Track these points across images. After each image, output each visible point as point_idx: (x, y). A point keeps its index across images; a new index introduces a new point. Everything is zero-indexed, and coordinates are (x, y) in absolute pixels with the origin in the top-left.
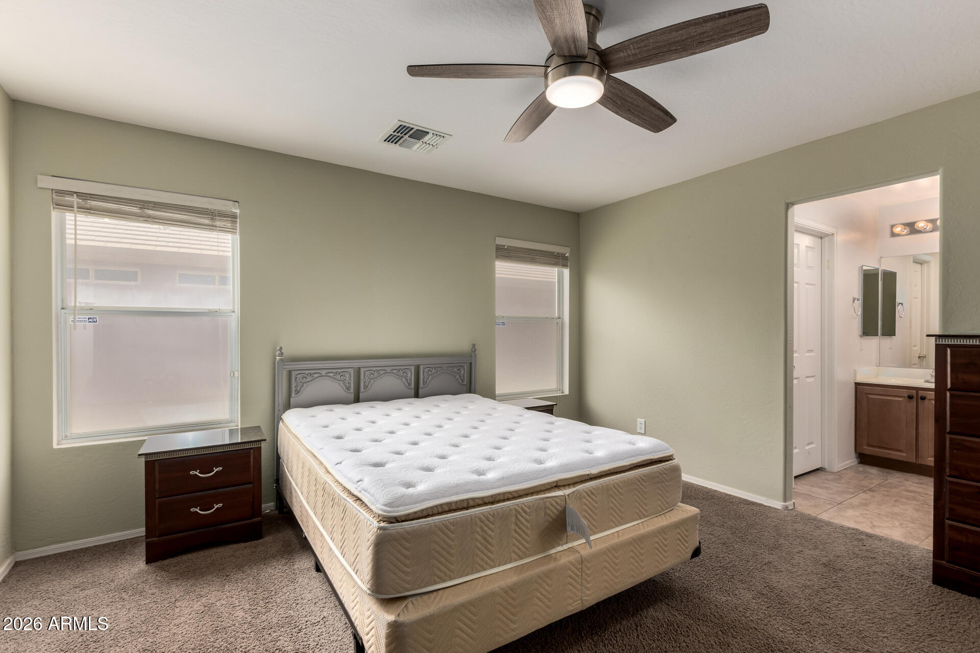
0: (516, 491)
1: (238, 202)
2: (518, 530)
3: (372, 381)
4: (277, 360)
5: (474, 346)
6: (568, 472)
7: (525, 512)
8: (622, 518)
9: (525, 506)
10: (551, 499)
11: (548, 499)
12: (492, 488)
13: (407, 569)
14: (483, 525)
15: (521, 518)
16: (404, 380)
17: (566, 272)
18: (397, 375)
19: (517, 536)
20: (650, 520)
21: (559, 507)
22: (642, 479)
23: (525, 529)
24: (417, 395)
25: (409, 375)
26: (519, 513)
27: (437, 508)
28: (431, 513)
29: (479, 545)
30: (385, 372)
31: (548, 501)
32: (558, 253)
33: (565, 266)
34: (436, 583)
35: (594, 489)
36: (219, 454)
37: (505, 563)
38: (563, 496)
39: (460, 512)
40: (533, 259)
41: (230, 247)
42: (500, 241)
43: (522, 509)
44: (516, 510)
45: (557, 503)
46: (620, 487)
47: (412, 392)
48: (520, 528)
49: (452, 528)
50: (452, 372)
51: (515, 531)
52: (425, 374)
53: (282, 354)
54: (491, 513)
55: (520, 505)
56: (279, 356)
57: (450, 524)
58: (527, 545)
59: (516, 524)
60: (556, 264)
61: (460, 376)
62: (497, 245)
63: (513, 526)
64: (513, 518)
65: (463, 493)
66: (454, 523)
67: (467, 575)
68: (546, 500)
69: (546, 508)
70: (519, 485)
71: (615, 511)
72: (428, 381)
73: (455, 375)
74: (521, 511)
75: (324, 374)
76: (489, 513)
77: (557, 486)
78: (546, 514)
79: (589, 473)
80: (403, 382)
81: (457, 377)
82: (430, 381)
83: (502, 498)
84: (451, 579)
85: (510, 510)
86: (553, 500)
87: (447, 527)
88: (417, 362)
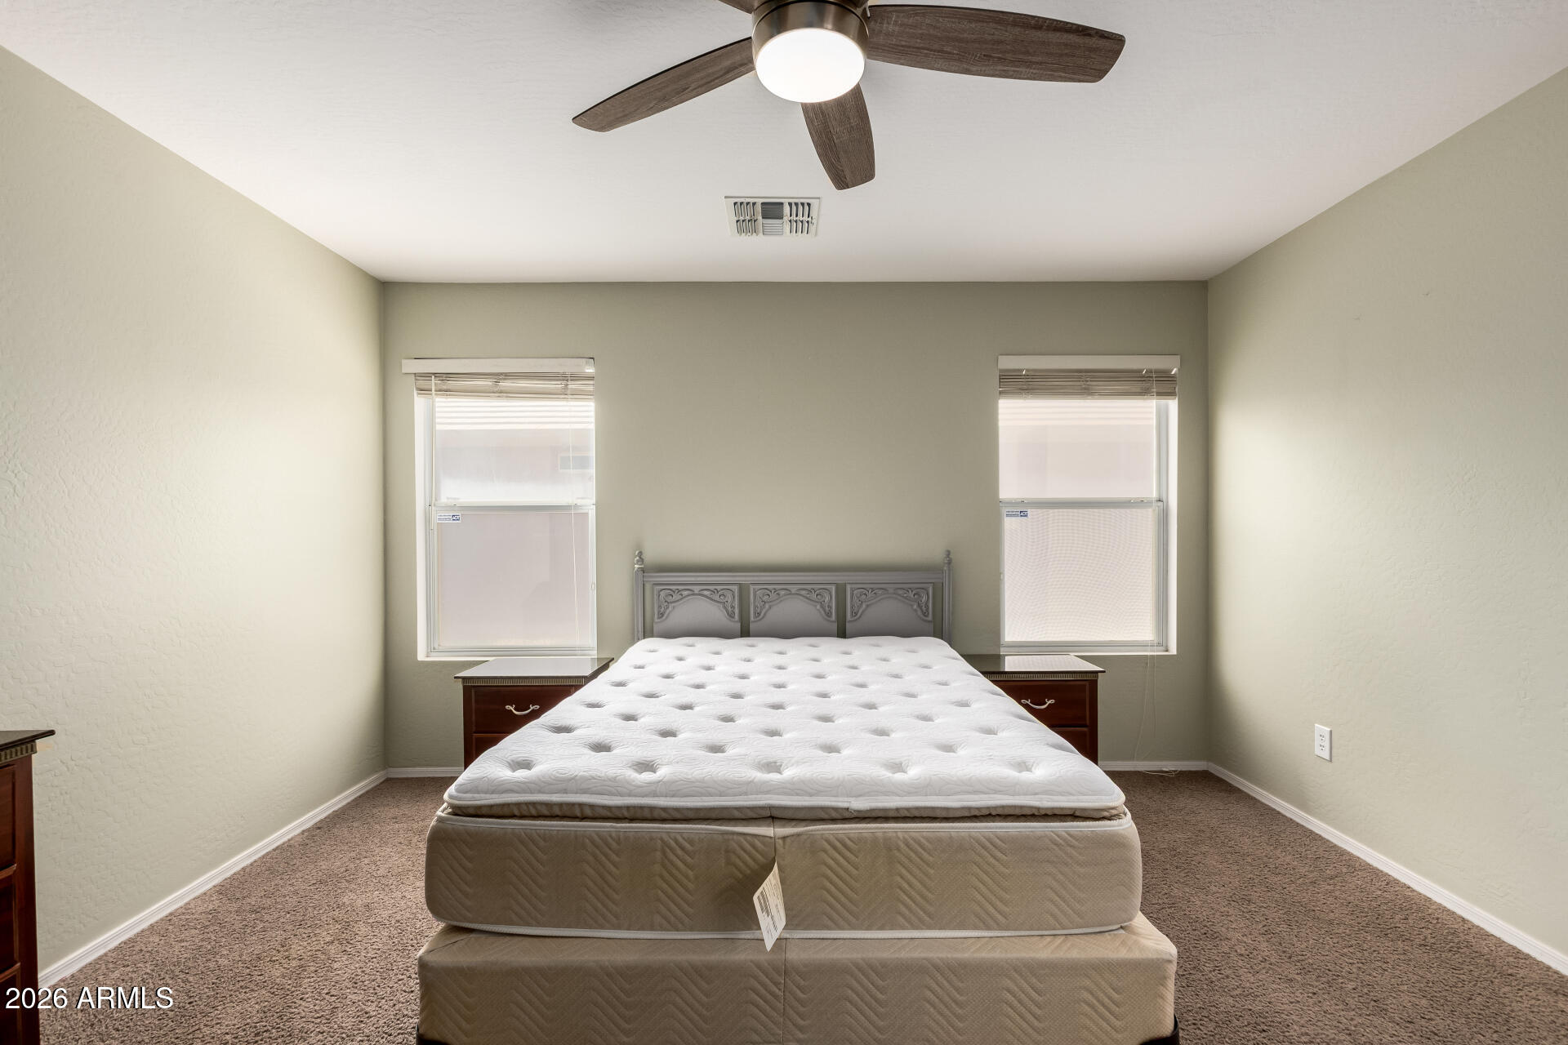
0: (677, 809)
1: (593, 358)
2: (665, 874)
3: (767, 606)
4: (636, 569)
5: (948, 553)
6: (798, 795)
7: (683, 848)
8: (930, 915)
9: (684, 838)
10: (741, 839)
11: (735, 837)
12: (629, 796)
13: (468, 889)
14: (598, 852)
15: (674, 859)
16: (818, 607)
17: (1173, 405)
18: (807, 598)
19: (665, 886)
20: (1016, 940)
21: (758, 856)
22: (991, 843)
23: (685, 881)
24: (842, 634)
25: (827, 599)
26: (672, 849)
27: (528, 807)
28: (516, 812)
29: (591, 884)
30: (789, 592)
31: (733, 839)
32: (1148, 371)
33: (1170, 394)
34: (511, 923)
35: (849, 839)
36: (521, 688)
37: (642, 928)
38: (771, 838)
39: (559, 823)
40: (1085, 389)
41: (591, 417)
42: (1008, 363)
43: (676, 841)
44: (662, 840)
45: (754, 846)
46: (924, 849)
47: (834, 627)
48: (671, 874)
49: (542, 843)
50: (905, 598)
51: (662, 877)
52: (855, 598)
53: (641, 560)
54: (614, 835)
55: (672, 835)
56: (637, 564)
57: (540, 836)
58: (690, 910)
59: (664, 866)
60: (1144, 393)
61: (919, 605)
62: (1001, 371)
63: (657, 868)
64: (658, 854)
65: (576, 793)
66: (546, 837)
67: (569, 926)
68: (731, 837)
69: (727, 851)
70: (682, 799)
71: (910, 897)
72: (861, 611)
73: (912, 603)
74: (673, 843)
75: (696, 592)
76: (610, 836)
77: (772, 816)
78: (729, 862)
79: (845, 805)
80: (818, 610)
81: (915, 607)
82: (863, 612)
83: (647, 814)
84: (539, 924)
85: (651, 839)
86: (746, 840)
87: (533, 841)
88: (840, 578)
